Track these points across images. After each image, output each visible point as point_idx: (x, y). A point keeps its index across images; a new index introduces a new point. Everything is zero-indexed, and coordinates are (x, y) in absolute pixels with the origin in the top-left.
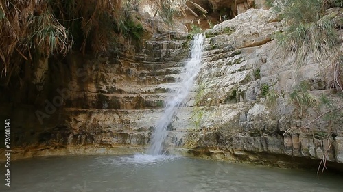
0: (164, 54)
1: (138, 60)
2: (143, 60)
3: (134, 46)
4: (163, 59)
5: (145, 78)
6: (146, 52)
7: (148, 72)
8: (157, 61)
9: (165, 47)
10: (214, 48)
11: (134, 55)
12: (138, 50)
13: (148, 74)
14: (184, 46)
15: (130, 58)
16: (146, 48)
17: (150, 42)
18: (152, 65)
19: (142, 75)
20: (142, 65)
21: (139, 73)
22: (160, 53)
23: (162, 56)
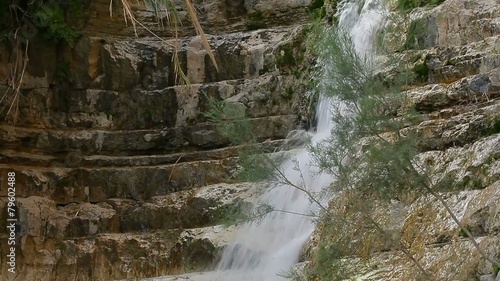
0: (189, 109)
1: (60, 151)
2: (87, 147)
3: (44, 82)
4: (186, 134)
5: (88, 247)
6: (104, 106)
7: (107, 213)
8: (159, 147)
9: (196, 67)
10: (423, 75)
11: (43, 128)
12: (65, 99)
13: (106, 225)
14: (290, 59)
15: (26, 142)
16: (107, 85)
17: (125, 51)
18: (130, 172)
19: (79, 229)
20: (78, 177)
21: (63, 224)
22: (173, 105)
23: (181, 118)
